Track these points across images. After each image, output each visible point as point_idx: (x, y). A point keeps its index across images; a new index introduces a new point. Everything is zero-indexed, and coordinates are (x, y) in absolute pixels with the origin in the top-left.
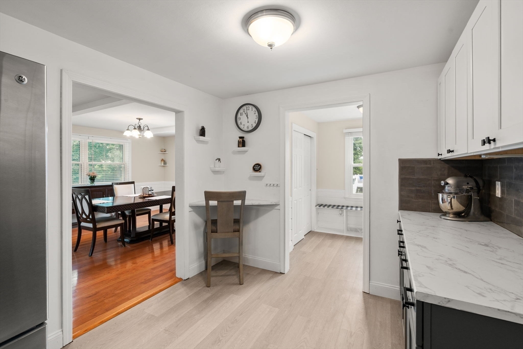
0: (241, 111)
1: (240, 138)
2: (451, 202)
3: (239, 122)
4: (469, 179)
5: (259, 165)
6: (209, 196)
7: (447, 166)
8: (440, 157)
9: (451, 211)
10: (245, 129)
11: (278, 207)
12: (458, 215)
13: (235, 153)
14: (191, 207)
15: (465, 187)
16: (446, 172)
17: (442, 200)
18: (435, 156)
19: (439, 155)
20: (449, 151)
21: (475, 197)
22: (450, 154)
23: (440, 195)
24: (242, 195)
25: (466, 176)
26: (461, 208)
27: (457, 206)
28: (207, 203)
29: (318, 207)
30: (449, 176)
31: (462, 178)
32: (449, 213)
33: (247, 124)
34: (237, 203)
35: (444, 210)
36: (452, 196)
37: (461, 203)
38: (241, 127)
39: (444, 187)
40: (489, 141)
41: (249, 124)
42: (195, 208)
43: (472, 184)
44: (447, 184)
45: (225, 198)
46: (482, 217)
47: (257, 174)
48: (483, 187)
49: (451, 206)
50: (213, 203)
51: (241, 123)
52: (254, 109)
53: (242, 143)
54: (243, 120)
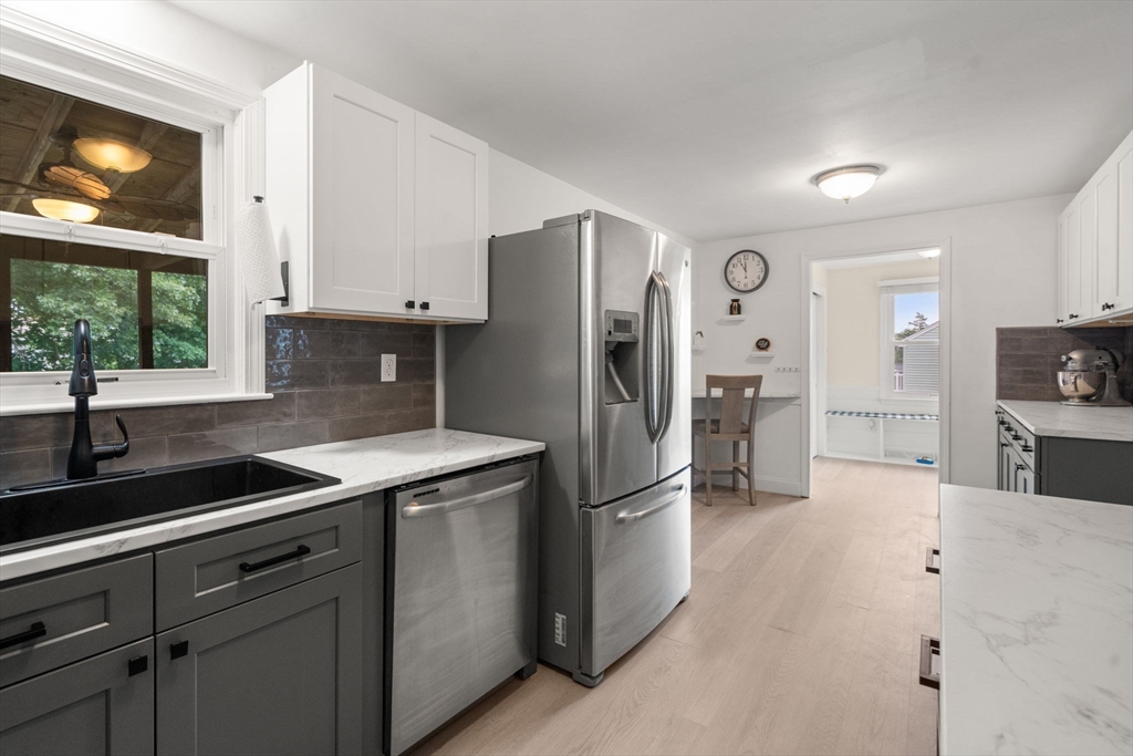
0: (735, 261)
1: (734, 301)
2: (1075, 383)
3: (730, 277)
4: (1102, 353)
5: (766, 340)
6: (712, 381)
7: (1070, 336)
8: (1060, 324)
9: (1076, 394)
10: (742, 287)
11: (797, 402)
12: (1086, 399)
13: (722, 323)
15: (1097, 362)
16: (1069, 345)
17: (1063, 381)
18: (1054, 324)
19: (1059, 321)
20: (1072, 316)
21: (1111, 376)
22: (1074, 320)
23: (1060, 375)
24: (755, 381)
25: (1098, 348)
26: (1091, 390)
27: (1085, 387)
28: (709, 392)
29: (830, 414)
30: (1073, 350)
31: (1093, 352)
32: (1073, 397)
33: (744, 281)
34: (749, 392)
35: (1066, 395)
36: (1076, 374)
37: (1089, 384)
38: (735, 284)
39: (1065, 364)
40: (1108, 307)
41: (748, 281)
43: (1107, 359)
44: (1071, 359)
45: (734, 385)
46: (1121, 401)
47: (763, 353)
48: (1123, 362)
49: (1076, 388)
50: (717, 392)
51: (734, 279)
52: (757, 258)
53: (735, 308)
54: (738, 275)
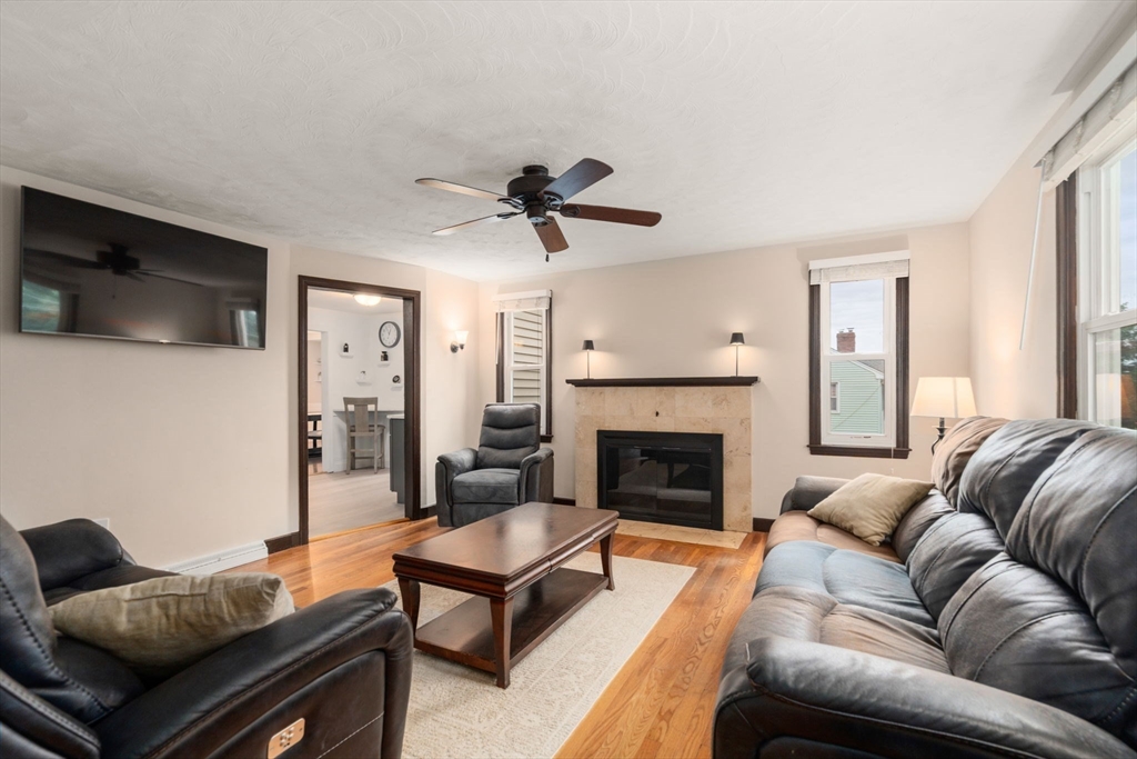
0: (384, 328)
1: (383, 352)
3: (382, 336)
5: (394, 381)
6: (347, 401)
10: (388, 344)
13: (380, 366)
14: (336, 412)
24: (374, 401)
28: (346, 408)
34: (371, 408)
38: (384, 342)
41: (390, 341)
42: (338, 413)
45: (361, 403)
47: (395, 385)
50: (351, 408)
51: (384, 339)
52: (394, 326)
53: (385, 357)
54: (385, 335)
